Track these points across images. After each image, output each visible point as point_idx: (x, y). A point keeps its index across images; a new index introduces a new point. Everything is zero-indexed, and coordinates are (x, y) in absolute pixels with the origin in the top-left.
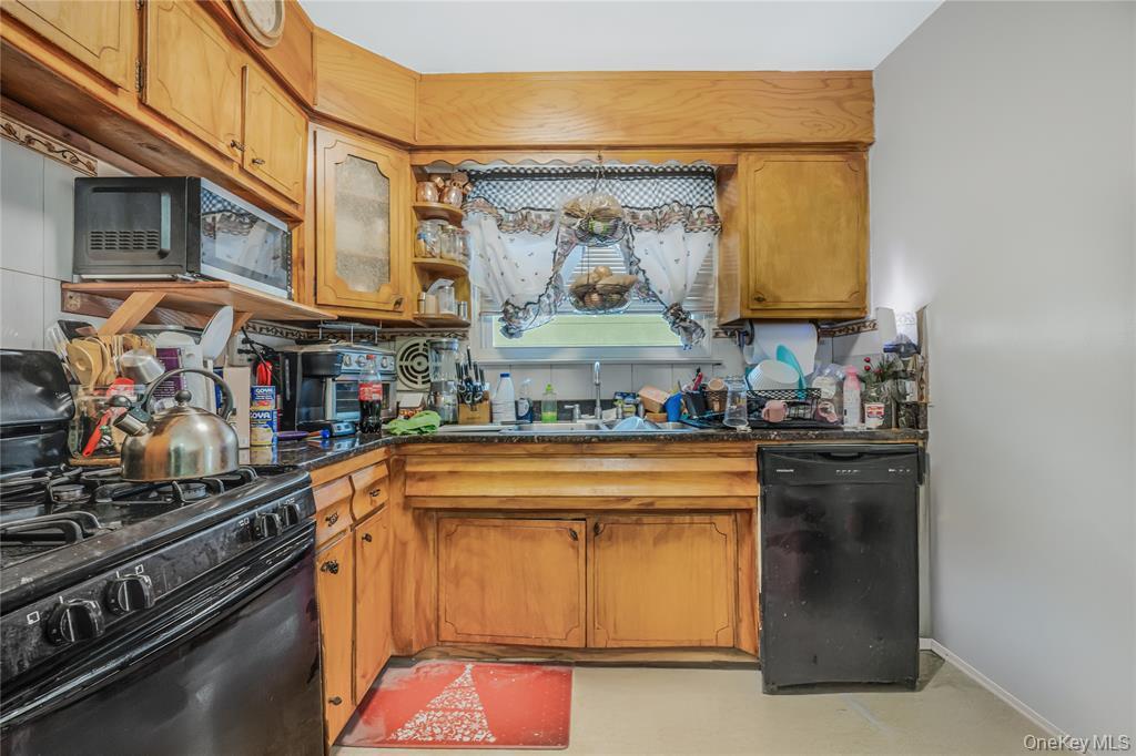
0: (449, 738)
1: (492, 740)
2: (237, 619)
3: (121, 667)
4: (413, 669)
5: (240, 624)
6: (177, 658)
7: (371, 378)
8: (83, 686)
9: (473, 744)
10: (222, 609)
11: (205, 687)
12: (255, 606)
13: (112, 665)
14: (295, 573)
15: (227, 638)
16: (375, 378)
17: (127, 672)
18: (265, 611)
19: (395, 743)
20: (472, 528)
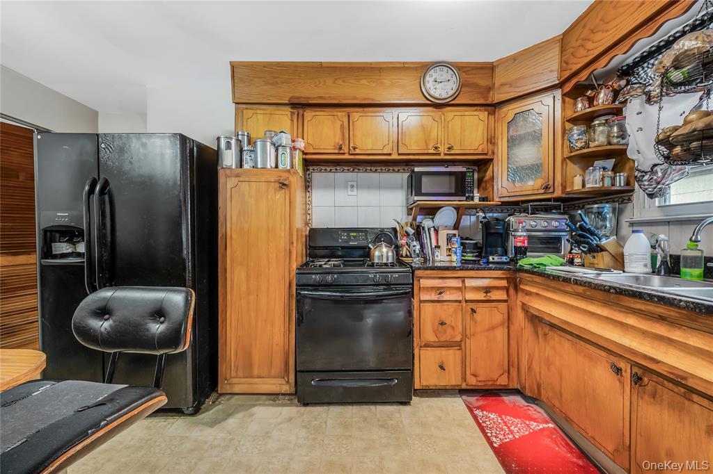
0: (485, 429)
1: (495, 445)
2: (382, 302)
3: (342, 296)
4: (527, 404)
5: (383, 304)
6: (360, 304)
7: (518, 234)
8: (329, 296)
9: (488, 439)
10: (377, 296)
11: (370, 318)
12: (389, 301)
13: (338, 294)
14: (403, 298)
15: (378, 306)
16: (522, 234)
17: (342, 299)
18: (392, 305)
19: (471, 411)
20: (556, 335)
